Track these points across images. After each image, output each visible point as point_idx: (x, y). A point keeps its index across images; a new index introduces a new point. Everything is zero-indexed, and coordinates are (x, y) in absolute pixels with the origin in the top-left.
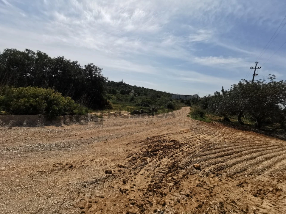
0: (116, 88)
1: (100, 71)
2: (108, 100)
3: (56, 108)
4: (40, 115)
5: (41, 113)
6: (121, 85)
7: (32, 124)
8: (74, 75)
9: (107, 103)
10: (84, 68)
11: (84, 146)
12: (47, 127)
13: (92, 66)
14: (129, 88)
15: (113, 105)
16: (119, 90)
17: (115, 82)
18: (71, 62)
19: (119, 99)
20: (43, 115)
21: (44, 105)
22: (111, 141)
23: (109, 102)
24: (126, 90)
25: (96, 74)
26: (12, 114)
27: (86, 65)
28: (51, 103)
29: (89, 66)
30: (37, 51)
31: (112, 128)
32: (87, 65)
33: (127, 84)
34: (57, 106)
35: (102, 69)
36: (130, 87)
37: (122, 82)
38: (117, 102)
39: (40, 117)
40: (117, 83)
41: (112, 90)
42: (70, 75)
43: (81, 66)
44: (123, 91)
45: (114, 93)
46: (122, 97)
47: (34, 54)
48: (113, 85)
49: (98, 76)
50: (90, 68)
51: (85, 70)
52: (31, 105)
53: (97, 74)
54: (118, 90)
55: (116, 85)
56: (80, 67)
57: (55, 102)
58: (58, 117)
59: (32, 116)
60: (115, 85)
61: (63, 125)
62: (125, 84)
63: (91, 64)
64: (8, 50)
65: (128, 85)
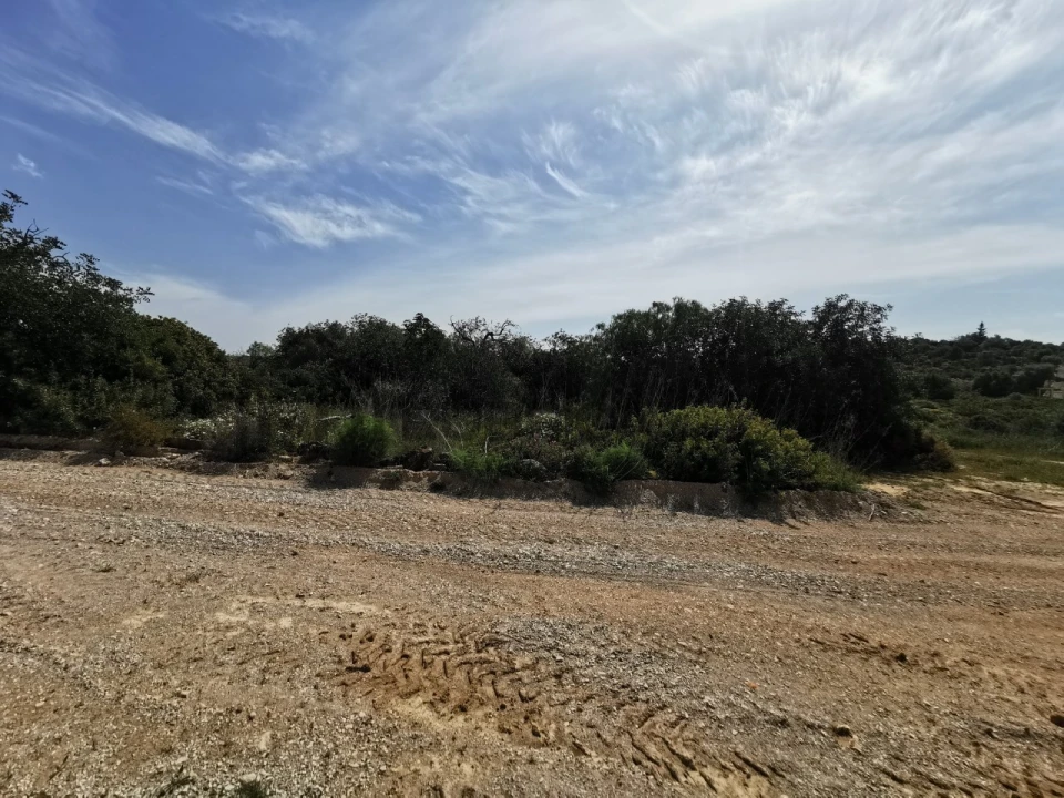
0: (947, 370)
1: (879, 316)
2: (926, 432)
3: (765, 466)
4: (724, 484)
5: (725, 481)
6: (975, 347)
7: (712, 510)
8: (781, 352)
9: (927, 447)
10: (808, 317)
11: (909, 605)
12: (750, 520)
13: (842, 304)
14: (1038, 360)
15: (954, 453)
16: (968, 376)
17: (935, 343)
18: (764, 305)
19: (979, 423)
20: (731, 484)
21: (733, 458)
22: (1027, 615)
23: (932, 442)
24: (1013, 370)
25: (860, 330)
26: (669, 479)
27: (817, 308)
28: (750, 450)
29: (831, 306)
30: (674, 299)
31: (1004, 560)
32: (822, 305)
33: (1013, 343)
34: (767, 458)
35: (890, 307)
36: (1041, 354)
37: (979, 338)
38: (974, 440)
39: (725, 490)
40: (951, 343)
41: (927, 380)
42: (769, 353)
43: (795, 314)
44: (996, 376)
45: (940, 392)
46: (991, 408)
47: (668, 309)
48: (923, 356)
49: (869, 338)
50: (833, 313)
51: (817, 326)
52: (704, 456)
53: (866, 328)
54: (955, 377)
55: (941, 353)
56: (793, 318)
57: (760, 447)
58: (770, 493)
59: (707, 486)
60: (939, 355)
61: (791, 521)
62: (998, 343)
63: (840, 298)
64: (620, 317)
65: (1028, 343)
